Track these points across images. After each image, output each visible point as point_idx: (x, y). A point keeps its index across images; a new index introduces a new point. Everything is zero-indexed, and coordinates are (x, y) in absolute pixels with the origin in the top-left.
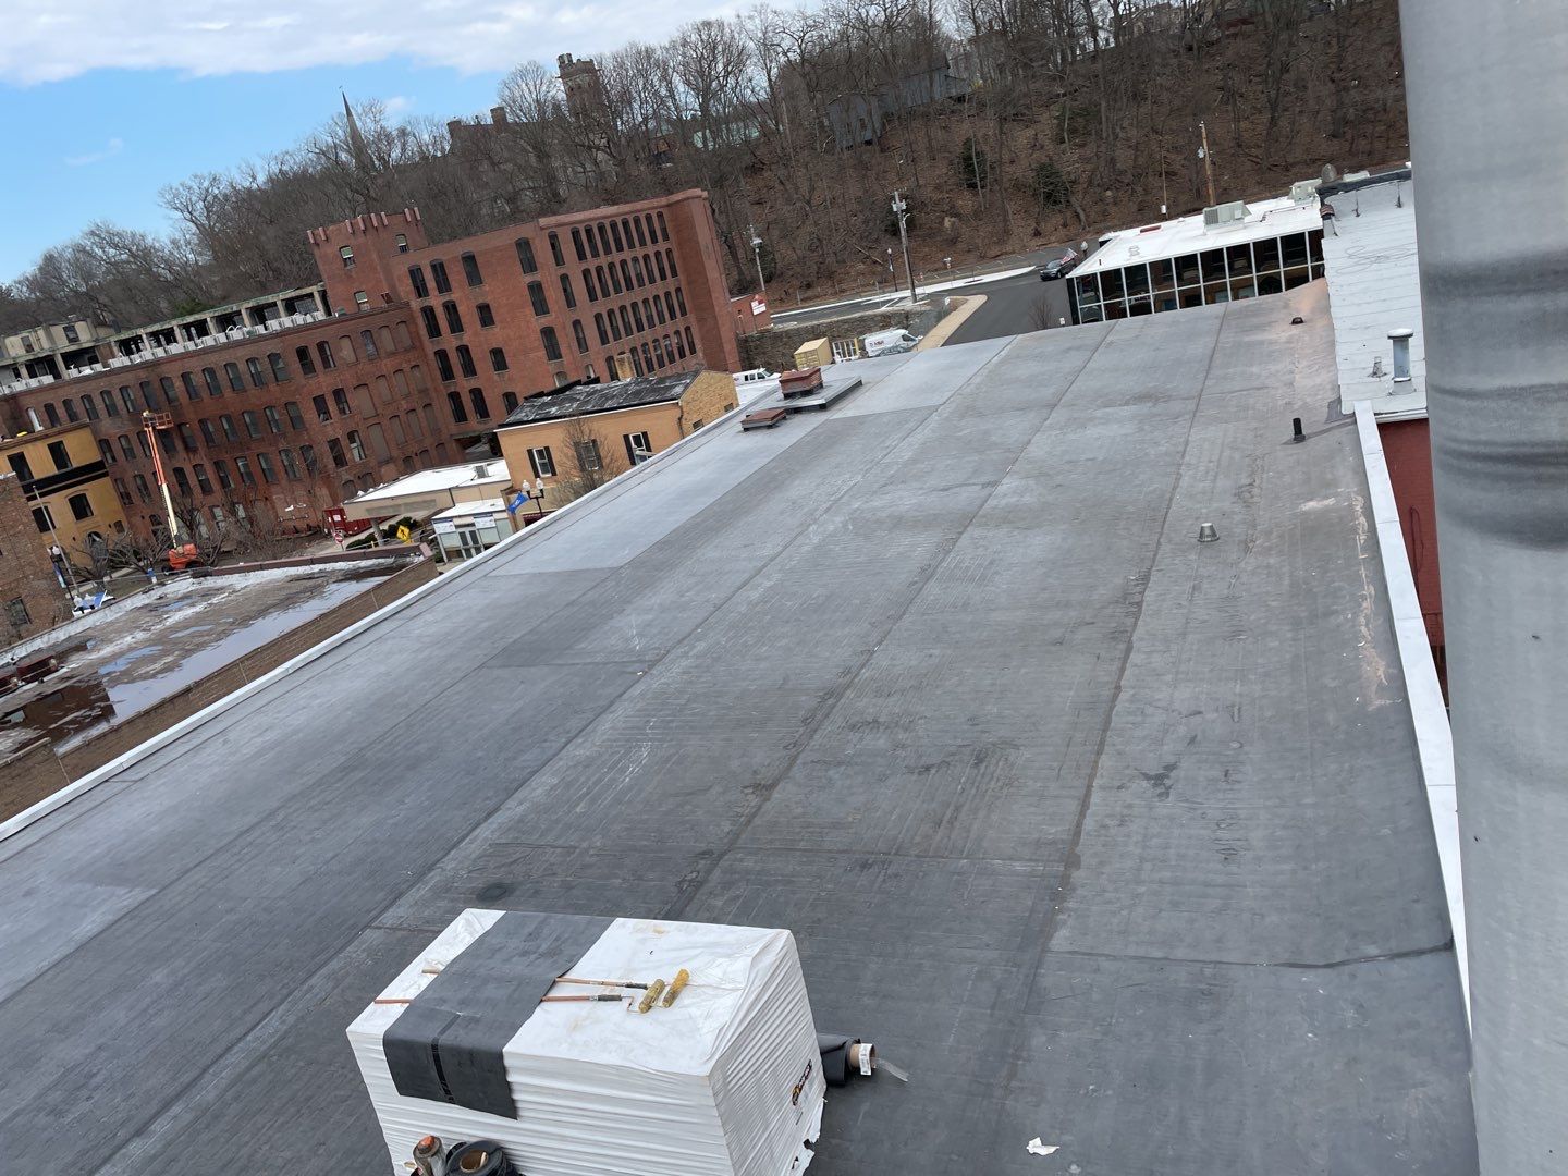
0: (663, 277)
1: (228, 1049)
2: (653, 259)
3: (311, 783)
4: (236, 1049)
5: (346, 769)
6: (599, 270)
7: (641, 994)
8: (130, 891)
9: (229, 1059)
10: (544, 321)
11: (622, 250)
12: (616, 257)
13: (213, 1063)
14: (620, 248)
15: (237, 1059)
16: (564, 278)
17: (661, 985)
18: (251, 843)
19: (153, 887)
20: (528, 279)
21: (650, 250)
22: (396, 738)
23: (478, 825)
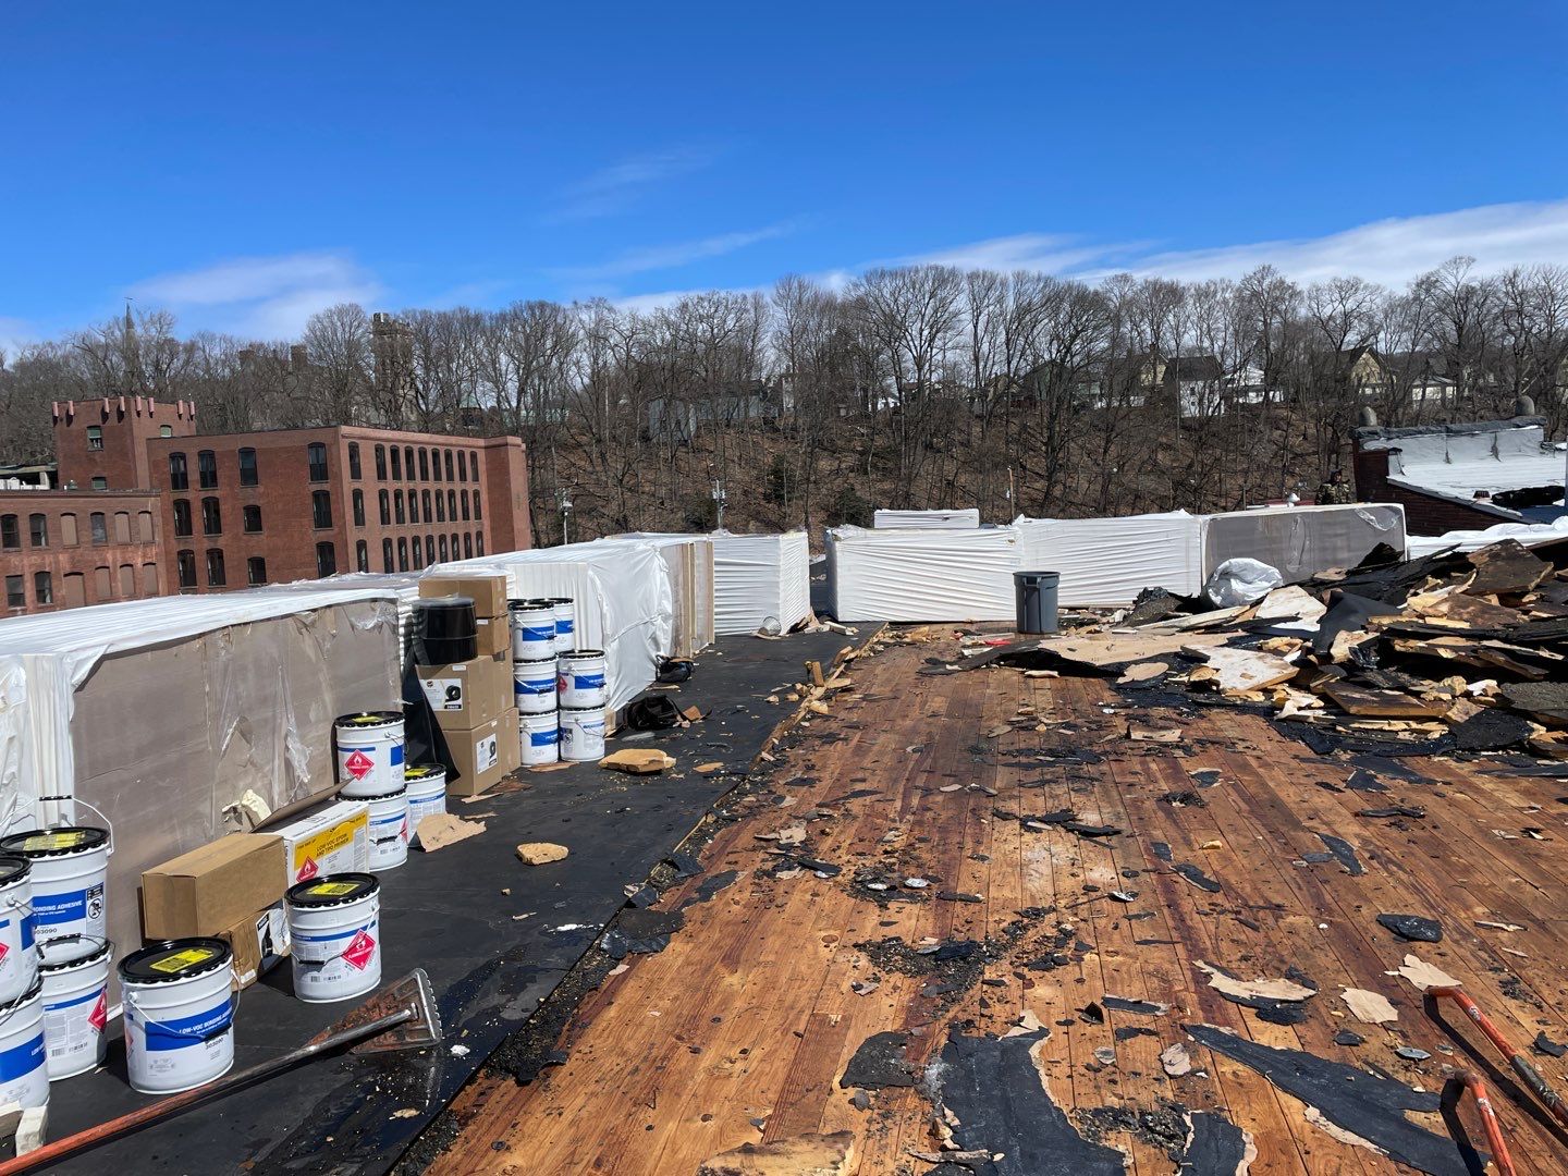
0: (466, 517)
2: (458, 497)
6: (398, 494)
10: (324, 535)
11: (427, 479)
12: (419, 485)
14: (425, 477)
16: (358, 495)
20: (316, 487)
21: (458, 486)
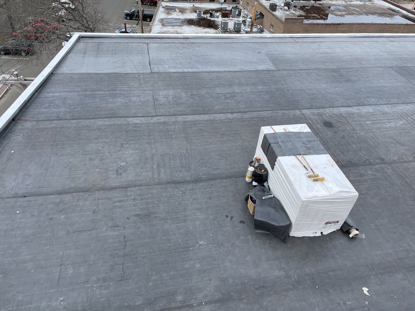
1: (256, 111)
3: (325, 68)
4: (257, 112)
5: (334, 70)
7: (312, 173)
8: (272, 66)
9: (254, 113)
13: (252, 111)
15: (255, 114)
17: (318, 176)
18: (300, 73)
19: (276, 68)
22: (351, 71)
23: (343, 107)
